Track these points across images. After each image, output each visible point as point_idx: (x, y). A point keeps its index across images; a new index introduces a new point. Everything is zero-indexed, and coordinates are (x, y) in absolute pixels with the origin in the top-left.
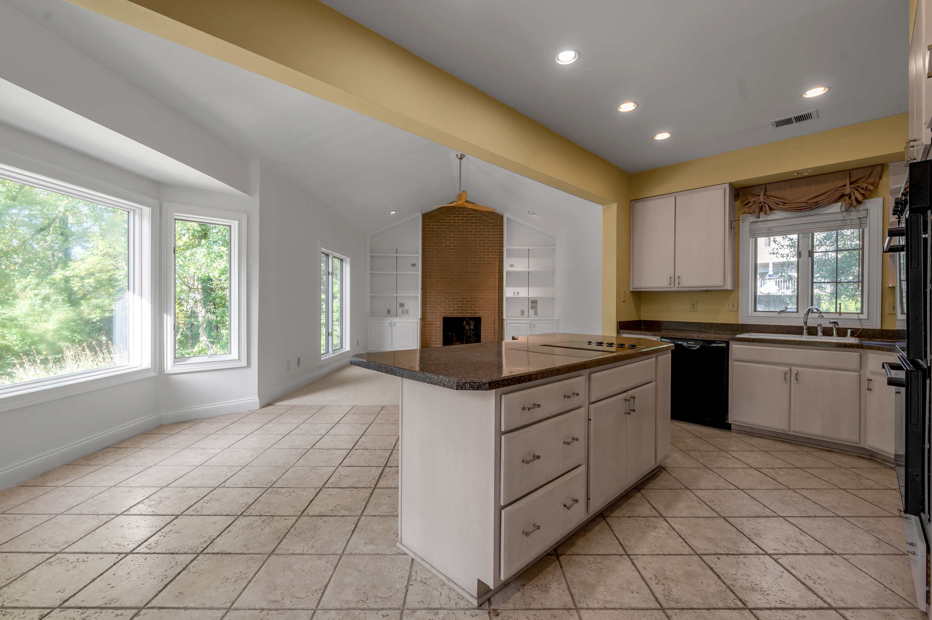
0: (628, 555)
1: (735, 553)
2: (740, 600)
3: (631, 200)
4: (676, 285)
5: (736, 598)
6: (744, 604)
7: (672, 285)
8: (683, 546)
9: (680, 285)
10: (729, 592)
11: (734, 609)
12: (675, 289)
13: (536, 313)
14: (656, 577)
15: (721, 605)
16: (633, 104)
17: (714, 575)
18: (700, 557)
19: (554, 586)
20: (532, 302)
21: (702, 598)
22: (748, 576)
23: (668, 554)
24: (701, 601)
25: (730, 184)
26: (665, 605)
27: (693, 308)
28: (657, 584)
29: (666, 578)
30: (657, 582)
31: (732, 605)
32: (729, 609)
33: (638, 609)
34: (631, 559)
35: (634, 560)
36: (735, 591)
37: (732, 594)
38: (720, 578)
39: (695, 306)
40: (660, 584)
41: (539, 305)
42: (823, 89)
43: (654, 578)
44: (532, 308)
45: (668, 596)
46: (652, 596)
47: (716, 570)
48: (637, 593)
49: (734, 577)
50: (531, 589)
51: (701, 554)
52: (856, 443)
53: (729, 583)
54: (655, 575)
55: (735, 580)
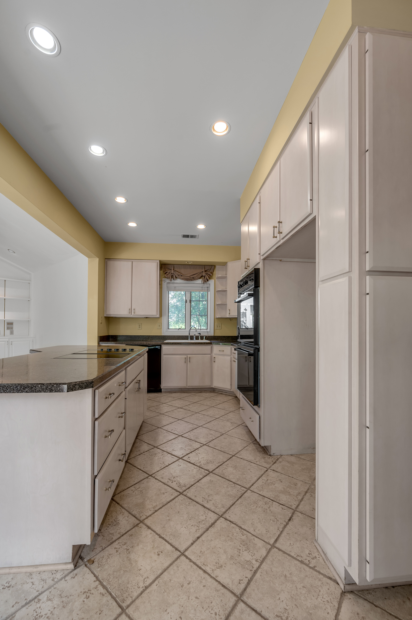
0: (151, 476)
1: (194, 450)
2: (206, 470)
3: (105, 259)
4: (133, 313)
5: (205, 470)
6: (208, 471)
7: (130, 314)
8: (172, 457)
9: (135, 314)
10: (201, 469)
11: (207, 475)
12: (131, 316)
13: (12, 333)
14: (170, 479)
15: (201, 477)
16: (124, 199)
17: (192, 465)
18: (182, 459)
19: (120, 517)
20: (8, 324)
21: (193, 478)
22: (203, 458)
23: (168, 465)
24: (194, 479)
25: (160, 261)
26: (181, 491)
27: (140, 327)
28: (172, 482)
29: (174, 477)
30: (171, 481)
31: (205, 474)
32: (205, 476)
33: (171, 501)
34: (153, 477)
35: (155, 476)
36: (203, 467)
37: (202, 469)
38: (194, 465)
39: (141, 326)
40: (173, 482)
41: (15, 326)
42: (203, 226)
43: (169, 480)
44: (8, 328)
45: (180, 486)
46: (173, 490)
47: (191, 462)
48: (166, 493)
49: (199, 461)
50: (107, 529)
51: (182, 458)
52: (210, 386)
53: (199, 465)
54: (169, 479)
55: (200, 462)
